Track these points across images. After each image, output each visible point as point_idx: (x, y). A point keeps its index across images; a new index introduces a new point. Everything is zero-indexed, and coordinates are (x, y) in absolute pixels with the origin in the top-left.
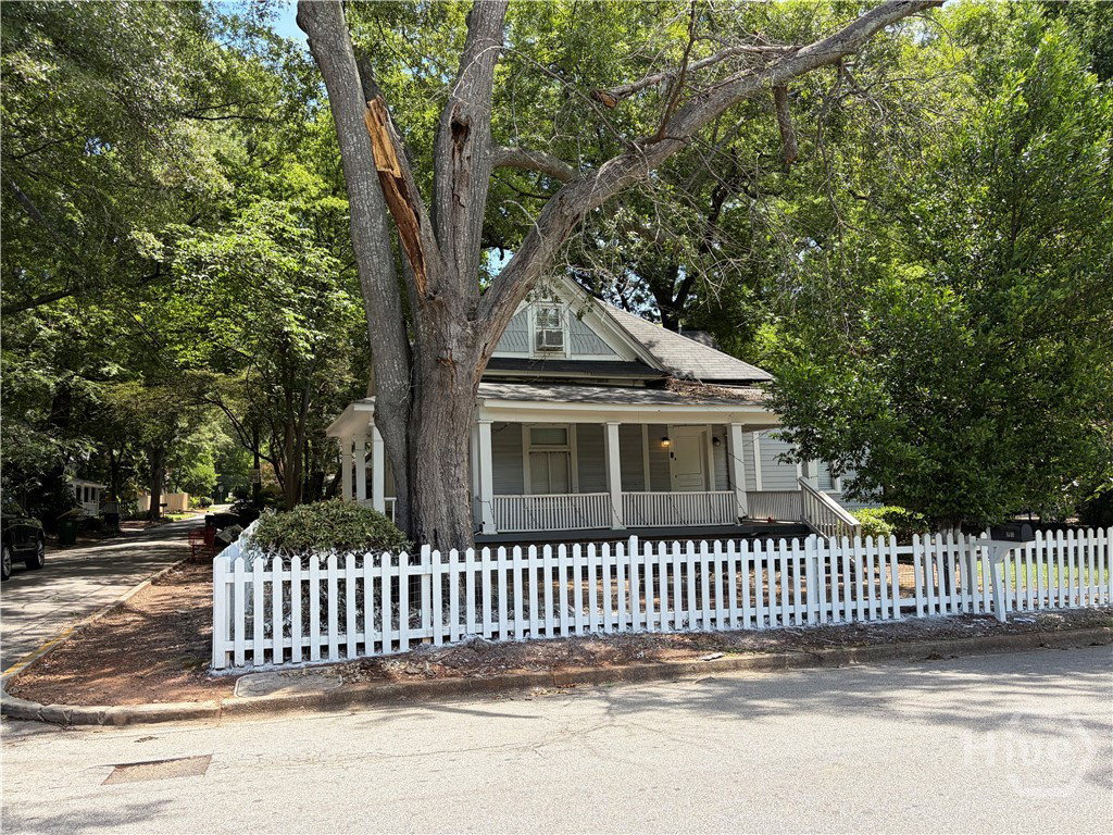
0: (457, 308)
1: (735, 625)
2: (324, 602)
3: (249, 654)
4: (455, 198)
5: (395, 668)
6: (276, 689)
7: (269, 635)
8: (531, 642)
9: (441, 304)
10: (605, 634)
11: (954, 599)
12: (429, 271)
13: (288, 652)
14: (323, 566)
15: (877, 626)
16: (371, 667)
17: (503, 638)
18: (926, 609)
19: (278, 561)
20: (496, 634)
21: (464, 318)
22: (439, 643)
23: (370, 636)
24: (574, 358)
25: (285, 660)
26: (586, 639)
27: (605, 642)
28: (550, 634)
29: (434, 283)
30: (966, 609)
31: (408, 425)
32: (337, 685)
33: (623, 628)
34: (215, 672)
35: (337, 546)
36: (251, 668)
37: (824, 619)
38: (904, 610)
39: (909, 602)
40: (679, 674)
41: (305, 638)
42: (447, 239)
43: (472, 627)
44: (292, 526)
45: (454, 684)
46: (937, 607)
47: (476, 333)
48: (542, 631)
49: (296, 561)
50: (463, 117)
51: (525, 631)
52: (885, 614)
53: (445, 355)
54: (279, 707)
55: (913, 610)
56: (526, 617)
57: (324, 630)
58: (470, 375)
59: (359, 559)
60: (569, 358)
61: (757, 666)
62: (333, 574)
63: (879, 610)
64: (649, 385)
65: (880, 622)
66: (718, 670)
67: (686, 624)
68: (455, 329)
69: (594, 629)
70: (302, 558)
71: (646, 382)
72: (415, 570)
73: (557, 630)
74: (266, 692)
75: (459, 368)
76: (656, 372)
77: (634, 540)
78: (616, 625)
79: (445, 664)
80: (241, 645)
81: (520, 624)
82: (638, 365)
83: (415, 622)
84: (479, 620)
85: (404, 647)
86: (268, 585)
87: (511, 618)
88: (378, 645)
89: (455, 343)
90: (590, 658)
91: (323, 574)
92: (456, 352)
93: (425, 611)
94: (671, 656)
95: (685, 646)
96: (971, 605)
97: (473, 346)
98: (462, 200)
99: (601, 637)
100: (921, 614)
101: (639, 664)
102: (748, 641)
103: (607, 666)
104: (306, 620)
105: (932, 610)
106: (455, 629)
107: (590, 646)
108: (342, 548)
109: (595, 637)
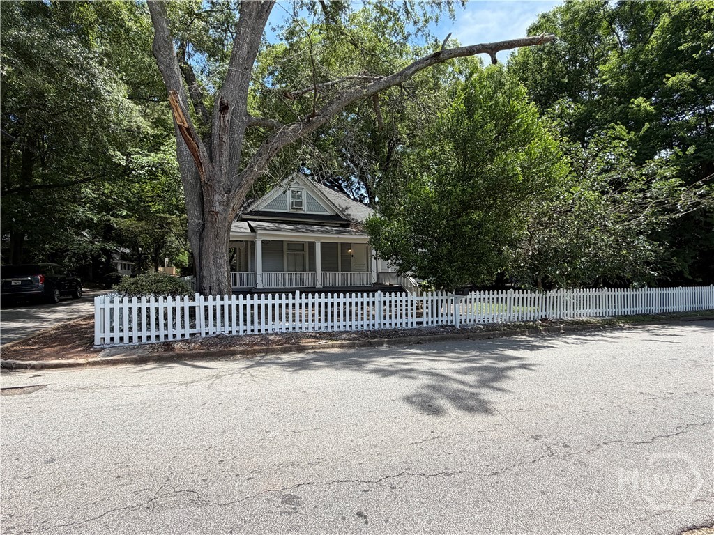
0: (219, 187)
1: (342, 329)
2: (148, 316)
3: (112, 339)
4: (221, 138)
5: (177, 346)
6: (118, 354)
7: (122, 331)
8: (246, 335)
9: (211, 186)
10: (282, 332)
11: (440, 319)
12: (205, 171)
13: (131, 338)
14: (148, 301)
15: (404, 330)
16: (168, 345)
17: (234, 333)
18: (427, 323)
19: (126, 299)
20: (230, 332)
21: (223, 192)
22: (203, 335)
23: (171, 332)
24: (308, 213)
25: (130, 342)
26: (271, 334)
27: (279, 336)
28: (256, 332)
29: (208, 177)
30: (444, 323)
31: (200, 240)
32: (146, 353)
33: (290, 330)
34: (95, 347)
35: (155, 293)
36: (113, 345)
37: (382, 327)
38: (417, 323)
39: (420, 320)
40: (306, 350)
41: (139, 333)
42: (216, 156)
43: (219, 329)
44: (133, 284)
45: (200, 353)
46: (432, 322)
47: (228, 199)
48: (252, 331)
49: (135, 299)
50: (226, 101)
51: (244, 331)
52: (409, 325)
53: (213, 209)
54: (114, 363)
55: (422, 323)
56: (245, 324)
57: (148, 329)
58: (225, 218)
59: (165, 298)
60: (306, 212)
61: (341, 346)
62: (153, 305)
63: (407, 323)
64: (342, 226)
65: (407, 328)
66: (324, 348)
67: (320, 328)
68: (218, 197)
69: (277, 330)
70: (138, 298)
71: (340, 224)
72: (192, 304)
73: (260, 331)
74: (112, 356)
75: (219, 215)
76: (344, 220)
77: (298, 293)
78: (287, 329)
79: (202, 344)
80: (108, 335)
81: (242, 328)
82: (337, 217)
83: (192, 326)
84: (223, 326)
85: (187, 337)
86: (121, 309)
87: (238, 325)
88: (175, 336)
89: (217, 204)
90: (269, 342)
91: (148, 305)
92: (218, 208)
93: (197, 322)
94: (305, 342)
95: (314, 337)
96: (447, 321)
97: (227, 205)
98: (224, 140)
99: (279, 333)
100: (425, 325)
101: (289, 345)
102: (345, 336)
103: (274, 346)
104: (140, 324)
105: (430, 323)
106: (211, 329)
107: (272, 337)
108: (157, 293)
109: (276, 334)
